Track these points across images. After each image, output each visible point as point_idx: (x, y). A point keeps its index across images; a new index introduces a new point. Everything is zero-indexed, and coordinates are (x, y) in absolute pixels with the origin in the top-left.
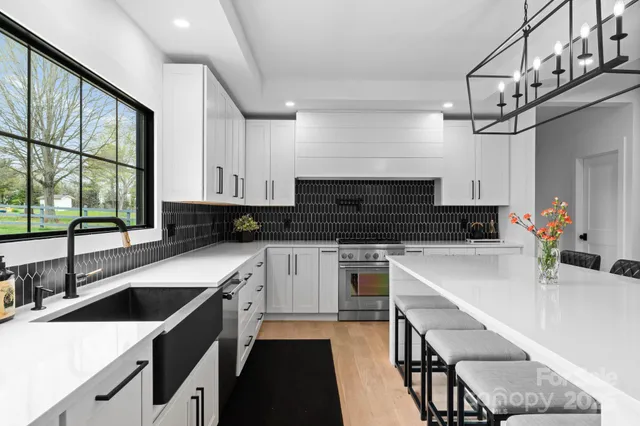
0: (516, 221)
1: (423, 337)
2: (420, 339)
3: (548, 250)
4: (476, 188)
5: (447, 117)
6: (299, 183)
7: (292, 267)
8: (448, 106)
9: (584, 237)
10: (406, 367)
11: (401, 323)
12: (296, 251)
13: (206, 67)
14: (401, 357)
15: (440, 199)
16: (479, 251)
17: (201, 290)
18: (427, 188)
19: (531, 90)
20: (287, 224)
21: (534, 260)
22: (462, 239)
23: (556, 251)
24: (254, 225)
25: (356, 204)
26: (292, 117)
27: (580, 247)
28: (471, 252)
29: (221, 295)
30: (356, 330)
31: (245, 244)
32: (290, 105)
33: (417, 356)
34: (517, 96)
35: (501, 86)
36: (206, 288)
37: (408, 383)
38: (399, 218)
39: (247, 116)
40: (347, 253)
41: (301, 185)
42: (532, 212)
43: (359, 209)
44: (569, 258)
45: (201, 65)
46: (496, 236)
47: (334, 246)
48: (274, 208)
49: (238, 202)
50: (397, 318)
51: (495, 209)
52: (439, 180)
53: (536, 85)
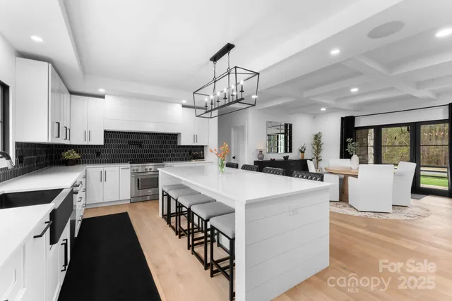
0: (211, 151)
1: (176, 200)
2: (175, 202)
3: (222, 162)
4: (195, 137)
5: (183, 106)
6: (106, 132)
7: (103, 177)
8: (184, 102)
9: (234, 158)
10: (167, 217)
11: (165, 198)
12: (105, 169)
13: (50, 64)
14: (165, 212)
15: (180, 142)
16: (197, 165)
17: (60, 190)
18: (174, 137)
19: (217, 103)
20: (98, 154)
21: (217, 166)
22: (189, 160)
23: (225, 162)
24: (77, 156)
25: (139, 144)
26: (103, 97)
27: (233, 161)
28: (194, 165)
29: (73, 192)
30: (140, 206)
31: (70, 167)
32: (101, 91)
33: (173, 210)
34: (212, 104)
35: (206, 99)
36: (62, 189)
37: (169, 222)
38: (161, 151)
39: (72, 93)
40: (135, 168)
41: (107, 133)
42: (217, 149)
43: (141, 147)
44: (229, 165)
45: (47, 63)
46: (203, 158)
47: (128, 165)
48: (89, 146)
49: (67, 142)
50: (163, 195)
51: (203, 147)
52: (180, 134)
53: (218, 101)
